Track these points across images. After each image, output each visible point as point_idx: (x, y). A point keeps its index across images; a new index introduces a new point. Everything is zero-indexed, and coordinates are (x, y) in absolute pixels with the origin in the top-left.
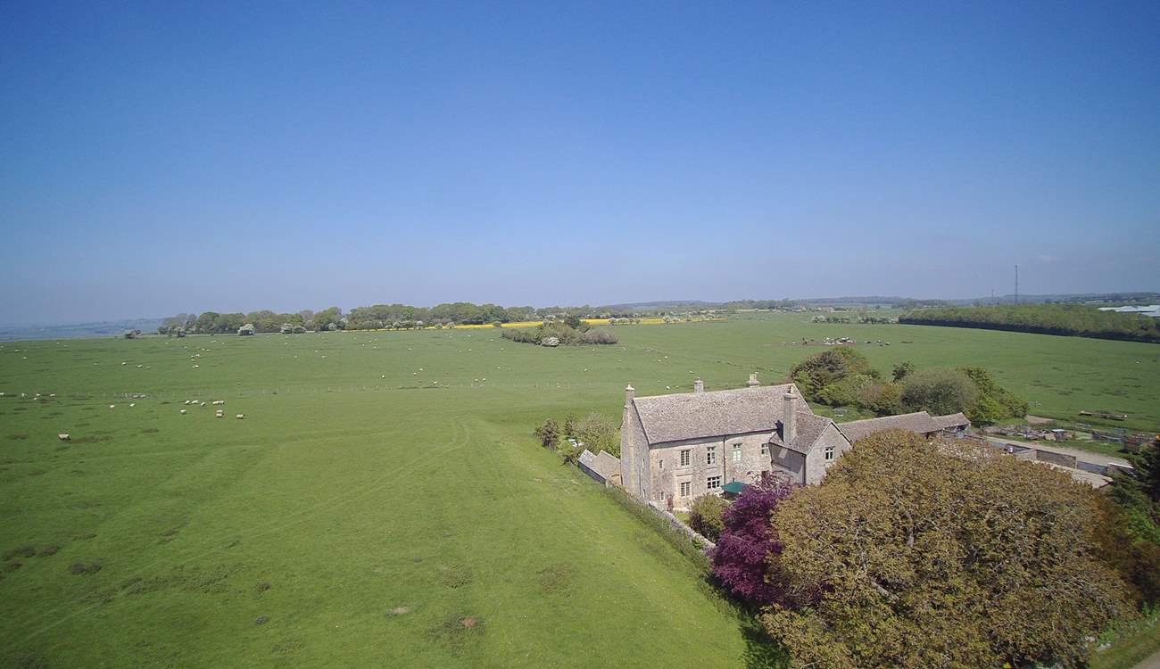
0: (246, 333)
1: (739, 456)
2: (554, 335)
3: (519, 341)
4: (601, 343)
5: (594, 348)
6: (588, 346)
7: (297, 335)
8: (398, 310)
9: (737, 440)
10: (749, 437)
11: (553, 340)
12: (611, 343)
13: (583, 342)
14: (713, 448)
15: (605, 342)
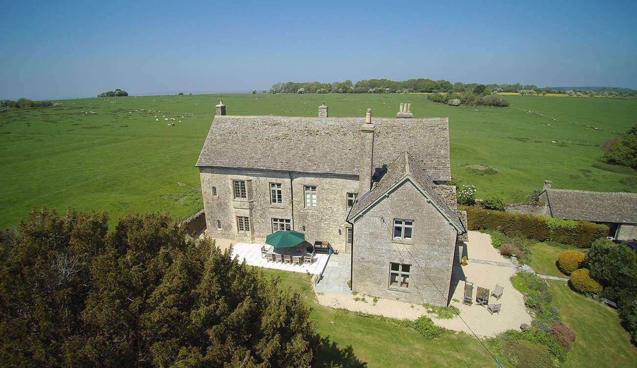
0: (301, 92)
1: (315, 201)
2: (458, 98)
3: (436, 101)
4: (494, 105)
5: (487, 108)
6: (482, 107)
7: (324, 94)
8: (383, 82)
9: (309, 180)
10: (328, 180)
11: (456, 101)
12: (504, 106)
13: (480, 104)
14: (279, 185)
15: (498, 105)
